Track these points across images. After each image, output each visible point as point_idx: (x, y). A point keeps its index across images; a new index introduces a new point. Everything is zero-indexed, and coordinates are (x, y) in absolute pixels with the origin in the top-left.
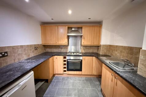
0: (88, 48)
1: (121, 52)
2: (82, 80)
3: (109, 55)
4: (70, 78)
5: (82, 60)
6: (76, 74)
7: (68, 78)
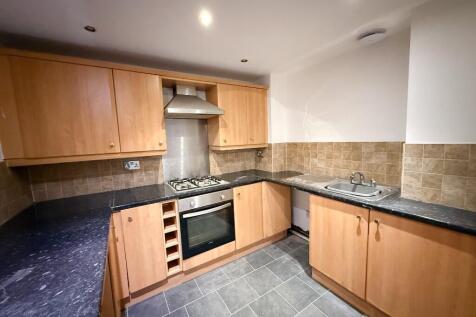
0: (229, 157)
1: (330, 157)
2: (242, 270)
3: (292, 169)
4: (201, 284)
5: (232, 201)
6: (216, 256)
7: (191, 286)
